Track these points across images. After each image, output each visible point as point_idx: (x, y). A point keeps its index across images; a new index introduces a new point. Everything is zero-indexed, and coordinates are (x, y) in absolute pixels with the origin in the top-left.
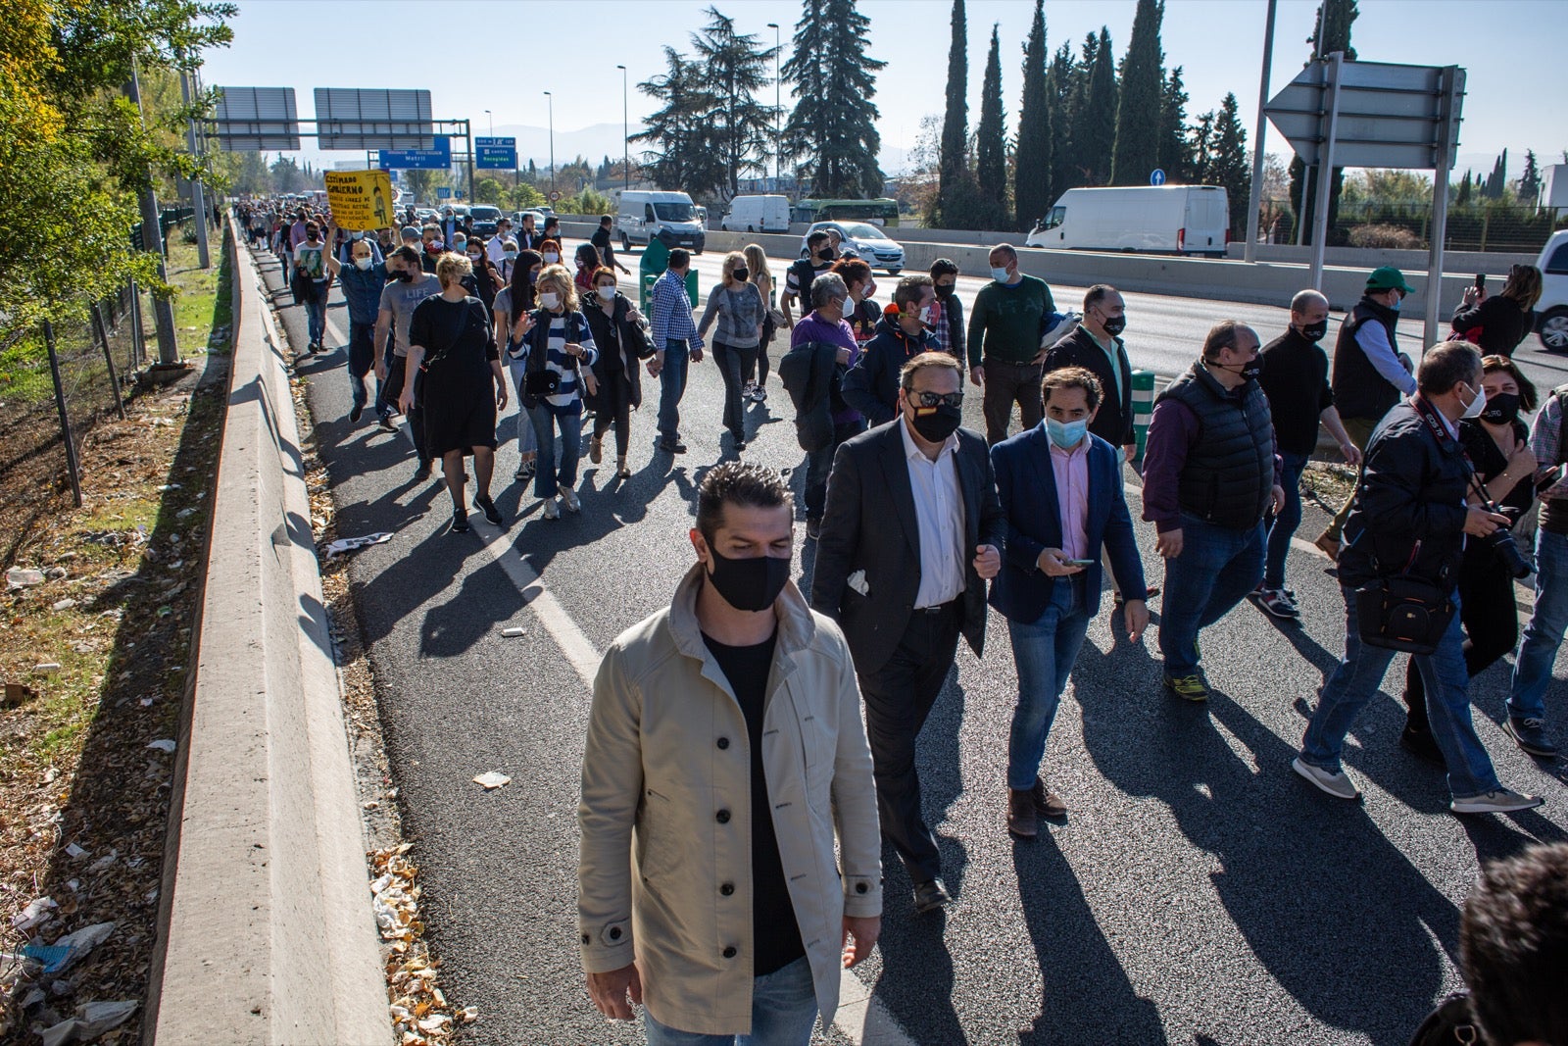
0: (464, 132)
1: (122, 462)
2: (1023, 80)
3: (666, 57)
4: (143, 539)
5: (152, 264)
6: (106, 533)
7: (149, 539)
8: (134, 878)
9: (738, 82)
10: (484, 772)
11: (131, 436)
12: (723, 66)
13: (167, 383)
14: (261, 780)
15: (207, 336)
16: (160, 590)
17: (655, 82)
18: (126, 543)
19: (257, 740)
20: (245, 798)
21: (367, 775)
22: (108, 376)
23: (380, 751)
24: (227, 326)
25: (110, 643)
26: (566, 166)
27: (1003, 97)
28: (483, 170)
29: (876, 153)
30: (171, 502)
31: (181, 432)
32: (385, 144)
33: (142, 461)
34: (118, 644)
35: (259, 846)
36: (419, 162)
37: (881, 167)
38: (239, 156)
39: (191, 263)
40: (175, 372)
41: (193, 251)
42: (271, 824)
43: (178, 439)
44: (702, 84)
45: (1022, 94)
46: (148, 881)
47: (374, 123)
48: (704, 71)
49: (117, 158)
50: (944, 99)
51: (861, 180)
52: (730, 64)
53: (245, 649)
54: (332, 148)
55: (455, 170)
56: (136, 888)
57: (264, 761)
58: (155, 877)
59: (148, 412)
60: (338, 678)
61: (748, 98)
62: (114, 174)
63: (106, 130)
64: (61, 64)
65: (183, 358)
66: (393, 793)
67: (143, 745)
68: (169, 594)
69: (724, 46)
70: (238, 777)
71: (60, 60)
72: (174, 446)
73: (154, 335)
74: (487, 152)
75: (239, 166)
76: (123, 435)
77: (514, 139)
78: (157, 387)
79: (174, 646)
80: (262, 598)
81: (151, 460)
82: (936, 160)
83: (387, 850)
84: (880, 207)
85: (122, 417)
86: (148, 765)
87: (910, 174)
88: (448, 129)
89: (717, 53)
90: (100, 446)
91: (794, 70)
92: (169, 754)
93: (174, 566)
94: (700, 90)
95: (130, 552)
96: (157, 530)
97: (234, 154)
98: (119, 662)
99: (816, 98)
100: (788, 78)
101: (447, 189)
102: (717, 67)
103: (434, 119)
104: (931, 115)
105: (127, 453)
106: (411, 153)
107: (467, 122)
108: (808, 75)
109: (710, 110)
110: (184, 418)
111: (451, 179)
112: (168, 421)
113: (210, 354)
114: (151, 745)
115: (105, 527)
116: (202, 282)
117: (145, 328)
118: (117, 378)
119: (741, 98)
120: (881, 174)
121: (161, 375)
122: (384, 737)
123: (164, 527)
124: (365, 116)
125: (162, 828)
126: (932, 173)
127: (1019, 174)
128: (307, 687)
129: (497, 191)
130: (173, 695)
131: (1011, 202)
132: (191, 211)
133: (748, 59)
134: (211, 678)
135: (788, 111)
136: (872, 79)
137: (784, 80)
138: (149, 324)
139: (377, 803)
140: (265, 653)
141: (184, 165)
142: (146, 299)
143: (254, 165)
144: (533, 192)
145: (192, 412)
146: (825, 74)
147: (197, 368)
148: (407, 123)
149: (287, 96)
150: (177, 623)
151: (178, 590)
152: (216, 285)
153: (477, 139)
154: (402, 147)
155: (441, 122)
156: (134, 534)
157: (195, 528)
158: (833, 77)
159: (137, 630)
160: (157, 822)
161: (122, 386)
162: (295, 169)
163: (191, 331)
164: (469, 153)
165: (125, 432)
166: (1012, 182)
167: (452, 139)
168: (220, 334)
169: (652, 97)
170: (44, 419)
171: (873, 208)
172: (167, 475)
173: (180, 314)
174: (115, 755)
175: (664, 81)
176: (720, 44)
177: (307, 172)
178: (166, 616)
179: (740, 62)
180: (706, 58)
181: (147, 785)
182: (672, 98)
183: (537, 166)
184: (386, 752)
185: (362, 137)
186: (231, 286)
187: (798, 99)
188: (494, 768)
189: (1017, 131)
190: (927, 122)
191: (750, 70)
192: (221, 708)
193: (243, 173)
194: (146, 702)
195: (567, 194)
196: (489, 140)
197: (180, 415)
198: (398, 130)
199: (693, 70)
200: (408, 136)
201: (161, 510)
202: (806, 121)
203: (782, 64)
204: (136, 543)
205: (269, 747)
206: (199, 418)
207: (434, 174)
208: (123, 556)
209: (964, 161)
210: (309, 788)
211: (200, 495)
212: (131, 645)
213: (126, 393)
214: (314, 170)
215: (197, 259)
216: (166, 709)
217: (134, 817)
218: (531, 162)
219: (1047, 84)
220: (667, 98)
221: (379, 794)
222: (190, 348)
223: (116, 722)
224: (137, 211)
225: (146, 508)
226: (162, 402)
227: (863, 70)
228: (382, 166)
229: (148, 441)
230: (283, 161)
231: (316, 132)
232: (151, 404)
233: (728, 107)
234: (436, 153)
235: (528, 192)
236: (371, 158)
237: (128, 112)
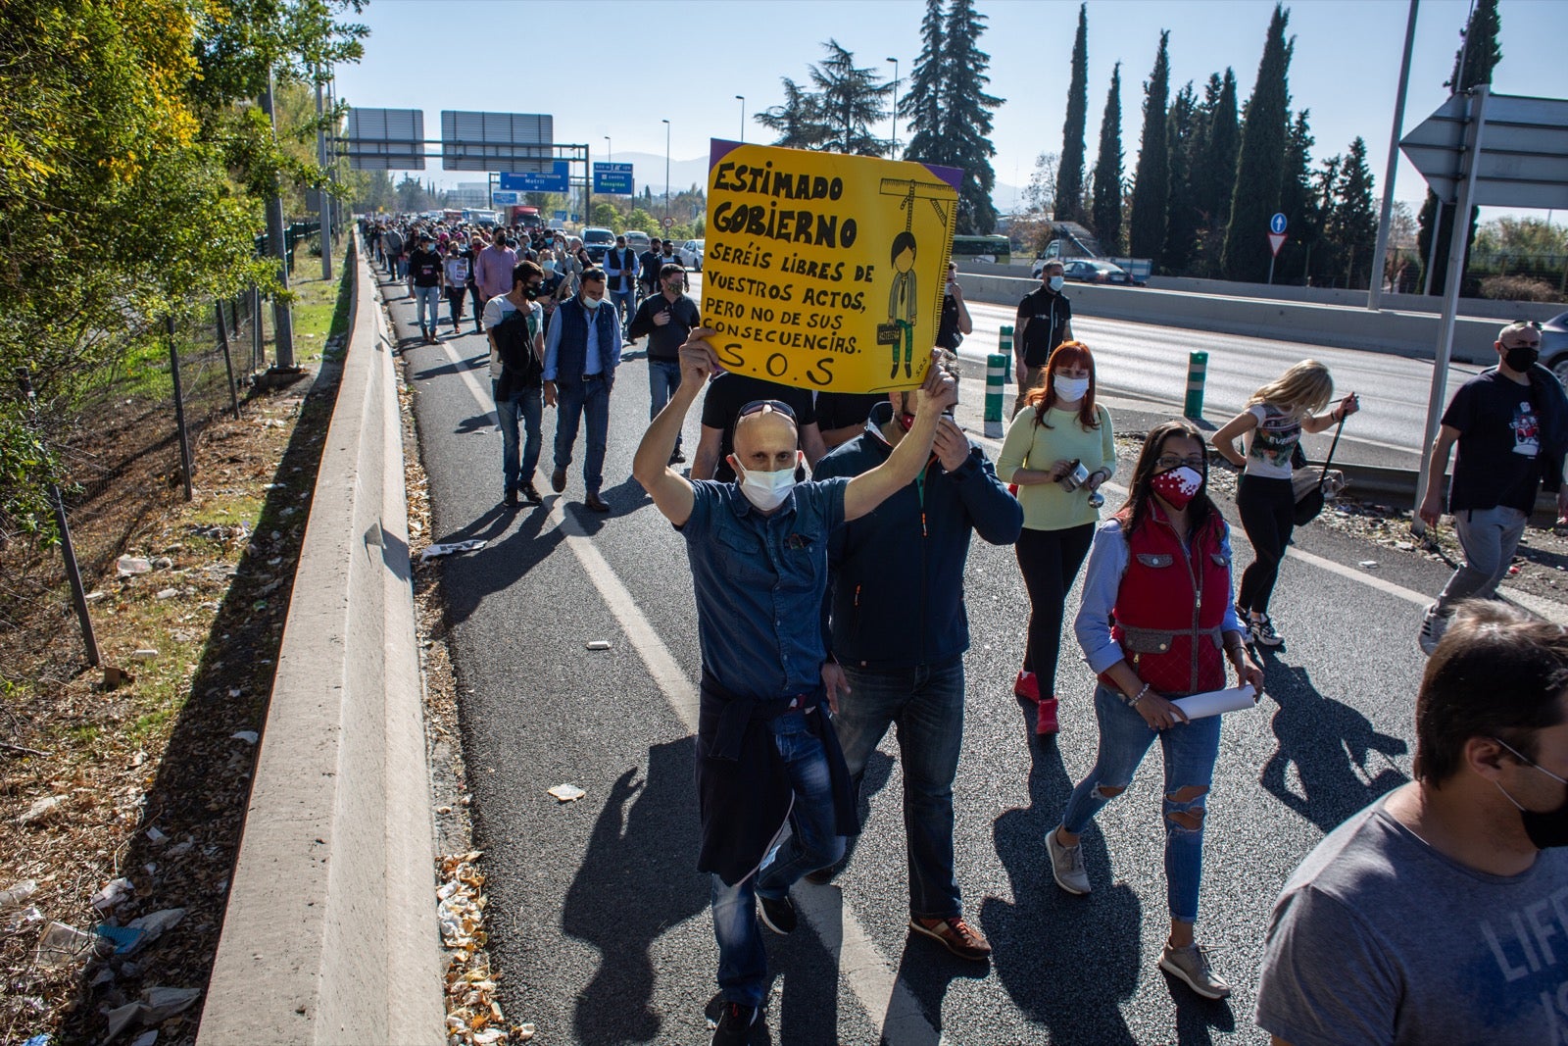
0: (583, 156)
1: (233, 460)
2: (1142, 120)
3: (784, 89)
4: (246, 535)
5: (272, 268)
6: (211, 527)
7: (251, 534)
8: (208, 866)
9: (855, 115)
10: (559, 784)
11: (243, 435)
12: (841, 99)
13: (282, 387)
14: (330, 775)
15: (323, 343)
16: (258, 585)
17: (772, 113)
18: (230, 537)
19: (330, 734)
20: (311, 791)
21: (442, 779)
22: (226, 377)
23: (457, 756)
24: (343, 334)
25: (206, 633)
26: (681, 194)
27: (1121, 136)
28: (600, 195)
29: (990, 190)
30: (276, 501)
31: (290, 434)
32: (506, 167)
33: (252, 459)
34: (213, 635)
35: (320, 841)
36: (538, 185)
37: (994, 204)
38: (368, 175)
39: (315, 274)
40: (289, 376)
41: (318, 263)
42: (335, 819)
43: (287, 440)
44: (819, 116)
45: (1141, 134)
46: (221, 871)
47: (497, 145)
48: (821, 103)
49: (247, 166)
50: (1062, 137)
51: (973, 216)
52: (847, 98)
53: (327, 644)
54: (455, 168)
55: (573, 194)
56: (209, 876)
57: (335, 755)
58: (227, 867)
59: (262, 413)
60: (421, 681)
61: (864, 131)
62: (243, 182)
65: (299, 363)
66: (467, 799)
67: (228, 735)
68: (266, 589)
69: (842, 79)
70: (307, 771)
71: (200, 69)
72: (283, 447)
73: (273, 341)
74: (604, 177)
75: (367, 185)
76: (236, 434)
77: (631, 166)
78: (272, 390)
79: (265, 640)
80: (348, 595)
81: (260, 459)
82: (1051, 198)
83: (456, 856)
84: (992, 244)
85: (237, 418)
86: (231, 755)
87: (1024, 212)
88: (567, 154)
89: (836, 85)
90: (214, 444)
91: (911, 105)
92: (251, 746)
93: (273, 562)
94: (817, 122)
95: (233, 546)
96: (260, 526)
97: (364, 172)
98: (213, 652)
99: (932, 133)
100: (904, 112)
101: (564, 212)
102: (834, 99)
103: (555, 143)
104: (1047, 153)
105: (238, 452)
106: (531, 177)
107: (586, 147)
108: (925, 110)
109: (826, 142)
110: (295, 421)
111: (569, 203)
112: (280, 423)
113: (325, 360)
114: (236, 736)
115: (211, 521)
116: (323, 293)
117: (265, 334)
118: (235, 381)
119: (857, 131)
120: (994, 211)
121: (277, 378)
122: (463, 743)
123: (267, 524)
124: (489, 139)
125: (238, 819)
126: (1046, 211)
127: (1135, 214)
128: (389, 687)
129: (613, 216)
130: (261, 687)
131: (1126, 243)
132: (318, 226)
133: (866, 93)
134: (291, 670)
135: (903, 145)
136: (990, 116)
137: (901, 115)
138: (269, 329)
139: (450, 808)
140: (346, 649)
141: (309, 174)
142: (267, 307)
143: (382, 183)
144: (648, 218)
145: (303, 414)
146: (942, 110)
147: (311, 374)
148: (529, 147)
149: (416, 117)
150: (271, 617)
151: (274, 586)
152: (336, 296)
153: (595, 164)
154: (523, 170)
155: (561, 146)
156: (238, 530)
157: (296, 526)
158: (950, 113)
159: (233, 623)
160: (234, 812)
161: (239, 388)
162: (420, 189)
163: (308, 338)
164: (587, 178)
165: (238, 431)
166: (1127, 222)
167: (571, 163)
168: (336, 342)
169: (769, 128)
170: (166, 416)
171: (985, 244)
172: (274, 474)
173: (299, 322)
174: (201, 744)
175: (781, 112)
176: (839, 77)
177: (431, 192)
178: (261, 610)
179: (858, 95)
180: (823, 91)
181: (229, 774)
182: (788, 129)
183: (653, 193)
184: (463, 757)
185: (484, 158)
186: (350, 297)
187: (914, 134)
188: (569, 780)
189: (1135, 171)
190: (1043, 160)
191: (867, 104)
192: (298, 700)
193: (371, 191)
194: (234, 693)
195: (680, 221)
196: (607, 166)
197: (291, 417)
198: (519, 153)
199: (811, 102)
200: (529, 159)
201: (265, 508)
202: (921, 155)
203: (900, 99)
204: (239, 538)
205: (340, 742)
206: (310, 421)
207: (552, 197)
208: (226, 549)
209: (1079, 200)
210: (382, 788)
211: (303, 495)
212: (226, 637)
213: (243, 395)
214: (437, 191)
215: (321, 271)
216: (253, 701)
217: (213, 806)
218: (647, 189)
219: (1167, 125)
220: (783, 129)
221: (452, 799)
222: (307, 354)
223: (204, 711)
224: (260, 215)
225: (252, 504)
226: (275, 404)
227: (980, 106)
228: (503, 187)
229: (259, 441)
230: (409, 182)
231: (441, 153)
232: (266, 407)
233: (843, 139)
234: (555, 177)
235: (643, 218)
236: (493, 180)
237: (260, 122)
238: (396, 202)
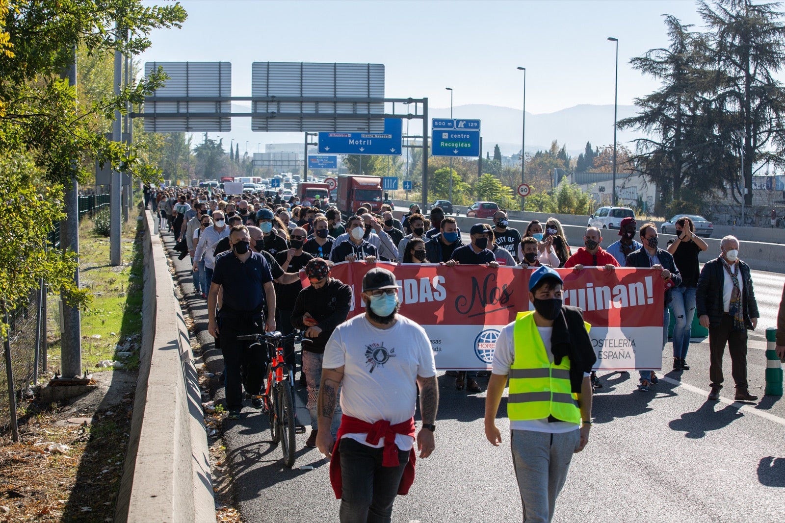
0: (420, 112)
1: (13, 494)
3: (666, 28)
9: (755, 58)
11: (23, 462)
13: (67, 401)
15: (114, 347)
17: (653, 57)
26: (539, 154)
28: (440, 157)
31: (77, 463)
32: (326, 126)
33: (33, 494)
36: (364, 146)
38: (161, 138)
39: (101, 258)
40: (75, 389)
41: (104, 246)
43: (73, 471)
44: (711, 60)
47: (317, 101)
48: (713, 45)
49: (48, 146)
52: (745, 37)
54: (266, 129)
55: (405, 157)
59: (43, 434)
61: (768, 77)
63: (41, 114)
64: (11, 49)
65: (86, 373)
69: (738, 15)
71: (11, 45)
72: (70, 479)
73: (56, 343)
74: (445, 136)
75: (161, 149)
76: (15, 461)
77: (478, 122)
78: (55, 405)
81: (44, 494)
85: (15, 439)
88: (401, 109)
89: (730, 24)
94: (708, 68)
97: (157, 135)
102: (729, 40)
103: (386, 97)
105: (19, 483)
106: (356, 136)
107: (425, 101)
109: (720, 91)
110: (83, 445)
111: (400, 167)
112: (64, 448)
113: (116, 369)
116: (111, 282)
117: (48, 334)
118: (14, 392)
119: (759, 77)
121: (61, 391)
124: (307, 93)
129: (454, 183)
133: (768, 32)
138: (54, 329)
141: (116, 154)
142: (53, 300)
143: (177, 146)
144: (499, 186)
145: (92, 438)
147: (101, 386)
148: (355, 102)
149: (222, 70)
152: (126, 286)
153: (434, 121)
154: (346, 129)
155: (394, 101)
161: (18, 401)
163: (96, 340)
165: (17, 457)
167: (405, 120)
168: (127, 346)
169: (649, 75)
172: (60, 513)
175: (664, 55)
176: (734, 13)
177: (234, 156)
179: (758, 35)
180: (716, 30)
182: (673, 75)
183: (503, 153)
185: (301, 117)
186: (142, 288)
191: (770, 45)
193: (163, 156)
195: (539, 188)
196: (448, 123)
197: (78, 441)
198: (343, 109)
199: (700, 44)
200: (354, 116)
207: (381, 161)
213: (22, 411)
214: (241, 154)
215: (107, 254)
218: (497, 149)
220: (666, 76)
222: (93, 360)
224: (60, 203)
226: (58, 423)
228: (321, 150)
229: (42, 470)
230: (208, 145)
231: (250, 111)
232: (47, 426)
233: (742, 87)
234: (385, 137)
235: (492, 184)
236: (309, 141)
237: (65, 95)
238: (192, 168)
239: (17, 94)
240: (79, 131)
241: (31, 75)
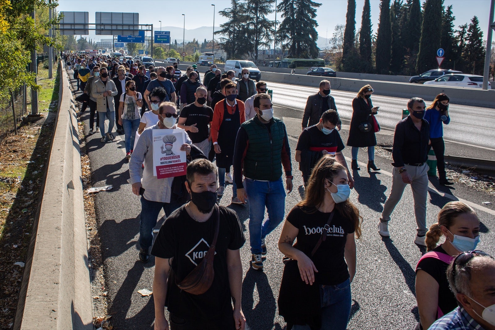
0: (150, 29)
1: (15, 151)
2: (380, 11)
4: (19, 182)
5: (33, 78)
6: (6, 178)
7: (21, 182)
8: (5, 317)
9: (260, 11)
10: (142, 289)
11: (19, 141)
12: (254, 5)
13: (33, 122)
14: (57, 283)
15: (49, 104)
16: (24, 202)
17: (226, 11)
18: (13, 182)
19: (57, 267)
20: (50, 290)
21: (96, 285)
22: (13, 118)
23: (102, 275)
24: (56, 101)
25: (4, 221)
26: (189, 43)
27: (371, 18)
28: (157, 44)
29: (316, 40)
30: (31, 168)
31: (36, 141)
32: (120, 33)
33: (22, 151)
34: (7, 222)
35: (54, 311)
36: (132, 40)
37: (318, 46)
38: (66, 37)
39: (46, 76)
40: (36, 118)
41: (47, 72)
42: (59, 302)
43: (35, 144)
44: (245, 12)
45: (379, 17)
46: (10, 319)
47: (117, 25)
48: (246, 7)
49: (25, 39)
50: (346, 19)
51: (309, 51)
52: (256, 4)
53: (55, 230)
54: (100, 34)
55: (146, 43)
56: (5, 321)
57: (58, 275)
58: (12, 317)
59: (25, 132)
60: (87, 244)
61: (264, 17)
62: (23, 44)
63: (23, 28)
65: (40, 113)
66: (105, 293)
67: (12, 263)
68: (27, 204)
70: (48, 281)
71: (11, 5)
72: (34, 146)
73: (30, 103)
74: (159, 37)
75: (66, 40)
76: (16, 141)
77: (169, 32)
78: (29, 123)
79: (27, 225)
80: (62, 209)
81: (25, 151)
82: (342, 43)
83: (101, 317)
84: (317, 62)
85: (16, 134)
86: (14, 271)
87: (331, 49)
88: (144, 28)
90: (7, 145)
91: (283, 7)
92: (22, 268)
93: (30, 193)
94: (244, 14)
95: (14, 186)
96: (25, 178)
97: (64, 36)
98: (7, 229)
99: (291, 18)
100: (280, 10)
101: (142, 51)
102: (251, 5)
103: (139, 24)
104: (340, 25)
105: (17, 148)
106: (130, 37)
107: (152, 25)
108: (288, 9)
109: (248, 22)
110: (38, 136)
111: (144, 47)
112: (32, 136)
113: (50, 111)
114: (15, 264)
115: (6, 176)
116: (49, 84)
117: (27, 100)
118: (16, 118)
119: (261, 17)
120: (318, 49)
121: (31, 118)
122: (104, 270)
123: (27, 177)
124: (114, 22)
125: (16, 298)
126: (340, 49)
127: (377, 50)
128: (76, 247)
129: (162, 52)
130: (25, 244)
131: (374, 61)
132: (47, 57)
133: (264, 2)
134: (41, 240)
135: (280, 23)
136: (315, 10)
137: (278, 11)
138: (29, 99)
139: (99, 297)
140: (62, 232)
141: (48, 41)
142: (29, 89)
143: (71, 40)
144: (176, 53)
145: (41, 133)
146: (295, 9)
147: (45, 117)
148: (129, 25)
149: (86, 14)
150: (29, 216)
151: (30, 203)
152: (54, 85)
153: (155, 32)
154: (126, 35)
155: (142, 25)
156: (16, 180)
157: (38, 179)
158: (299, 10)
159: (14, 217)
160: (15, 295)
161: (17, 122)
162: (86, 42)
163: (43, 102)
164: (152, 37)
165: (17, 140)
166: (374, 53)
167: (146, 32)
168: (54, 104)
169: (225, 17)
171: (314, 62)
172: (30, 157)
173: (40, 96)
174: (2, 266)
175: (229, 10)
177: (90, 43)
178: (25, 213)
179: (261, 3)
180: (247, 2)
181: (13, 279)
182: (232, 17)
183: (178, 42)
184: (104, 276)
185: (112, 30)
186: (59, 86)
187: (284, 18)
188: (146, 287)
189: (377, 32)
190: (338, 28)
191: (265, 7)
192: (44, 252)
193: (67, 43)
194: (15, 246)
195: (189, 54)
196: (160, 32)
197: (37, 134)
198: (126, 28)
199: (242, 6)
200: (129, 30)
201: (27, 171)
202: (287, 27)
203: (278, 4)
204: (17, 183)
205: (61, 270)
206: (44, 136)
207: (138, 45)
208: (12, 187)
209: (354, 44)
210: (73, 288)
211: (41, 166)
212: (12, 223)
213: (18, 125)
214: (93, 42)
215: (48, 75)
216: (22, 250)
217: (7, 292)
218: (176, 41)
219: (390, 13)
220: (230, 17)
221: (100, 293)
222: (42, 108)
223: (4, 253)
224: (30, 58)
225: (22, 170)
226: (30, 129)
227: (311, 7)
228: (118, 41)
229: (24, 143)
230: (82, 39)
231: (95, 28)
232: (27, 130)
233: (255, 21)
234: (139, 37)
235: (174, 53)
236: (115, 38)
237: (31, 22)
238: (76, 47)
239: (14, 22)
240: (35, 34)
241: (19, 15)
